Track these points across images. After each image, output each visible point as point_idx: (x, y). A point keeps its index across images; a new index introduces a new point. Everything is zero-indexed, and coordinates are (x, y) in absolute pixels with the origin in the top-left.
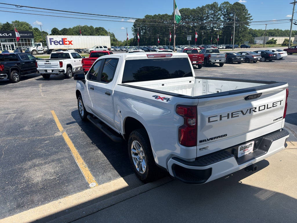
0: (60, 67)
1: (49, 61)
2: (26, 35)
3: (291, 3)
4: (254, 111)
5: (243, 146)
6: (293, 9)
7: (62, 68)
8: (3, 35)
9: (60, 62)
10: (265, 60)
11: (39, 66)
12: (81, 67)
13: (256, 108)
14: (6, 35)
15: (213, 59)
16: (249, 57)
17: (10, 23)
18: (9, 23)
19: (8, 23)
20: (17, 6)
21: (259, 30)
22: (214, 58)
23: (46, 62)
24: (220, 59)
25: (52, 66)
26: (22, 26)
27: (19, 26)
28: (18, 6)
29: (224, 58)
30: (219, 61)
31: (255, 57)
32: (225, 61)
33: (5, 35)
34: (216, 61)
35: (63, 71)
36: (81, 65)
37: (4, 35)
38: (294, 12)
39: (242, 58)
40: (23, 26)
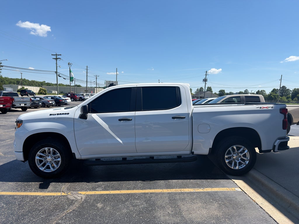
3: (54, 59)
6: (56, 64)
10: (56, 105)
15: (16, 103)
16: (45, 103)
21: (5, 77)
22: (19, 102)
24: (25, 103)
29: (28, 102)
30: (24, 105)
31: (50, 102)
32: (30, 105)
34: (20, 105)
38: (57, 66)
39: (40, 103)
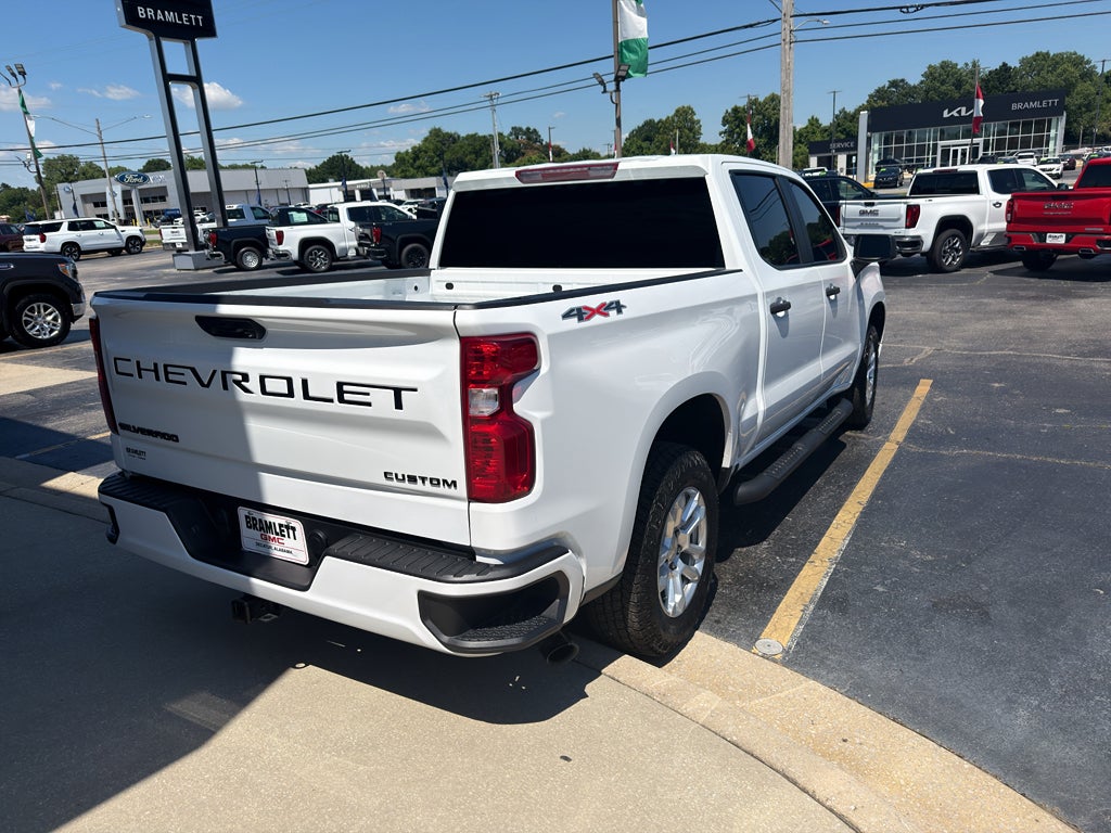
0: (907, 227)
1: (873, 204)
2: (1036, 104)
4: (238, 383)
5: (255, 514)
7: (912, 232)
8: (955, 113)
9: (908, 206)
11: (845, 220)
12: (999, 234)
13: (246, 377)
14: (963, 114)
17: (1014, 63)
18: (1009, 65)
19: (1005, 65)
20: (905, 10)
23: (863, 208)
25: (880, 224)
26: (1055, 69)
27: (1043, 73)
28: (907, 8)
33: (959, 112)
35: (916, 242)
36: (1003, 225)
37: (956, 115)
40: (1059, 71)
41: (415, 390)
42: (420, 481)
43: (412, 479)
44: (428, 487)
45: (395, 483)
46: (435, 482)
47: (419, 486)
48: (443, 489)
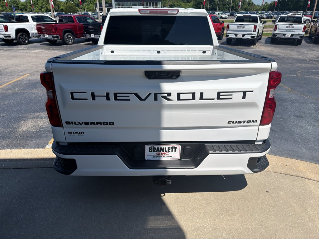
4: (165, 97)
5: (156, 146)
13: (169, 94)
41: (252, 91)
42: (242, 122)
43: (240, 122)
44: (246, 124)
45: (232, 125)
46: (248, 122)
47: (242, 124)
48: (251, 124)
